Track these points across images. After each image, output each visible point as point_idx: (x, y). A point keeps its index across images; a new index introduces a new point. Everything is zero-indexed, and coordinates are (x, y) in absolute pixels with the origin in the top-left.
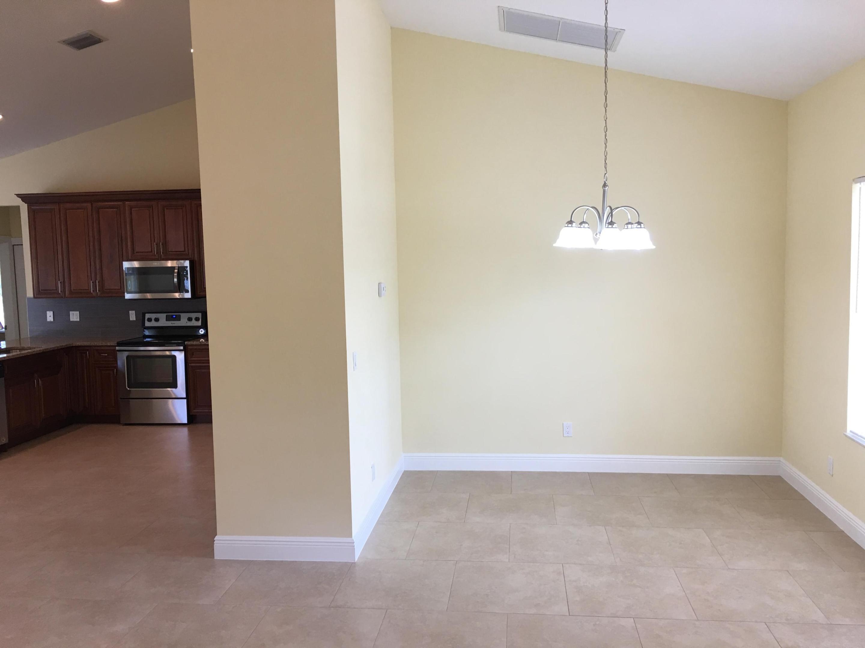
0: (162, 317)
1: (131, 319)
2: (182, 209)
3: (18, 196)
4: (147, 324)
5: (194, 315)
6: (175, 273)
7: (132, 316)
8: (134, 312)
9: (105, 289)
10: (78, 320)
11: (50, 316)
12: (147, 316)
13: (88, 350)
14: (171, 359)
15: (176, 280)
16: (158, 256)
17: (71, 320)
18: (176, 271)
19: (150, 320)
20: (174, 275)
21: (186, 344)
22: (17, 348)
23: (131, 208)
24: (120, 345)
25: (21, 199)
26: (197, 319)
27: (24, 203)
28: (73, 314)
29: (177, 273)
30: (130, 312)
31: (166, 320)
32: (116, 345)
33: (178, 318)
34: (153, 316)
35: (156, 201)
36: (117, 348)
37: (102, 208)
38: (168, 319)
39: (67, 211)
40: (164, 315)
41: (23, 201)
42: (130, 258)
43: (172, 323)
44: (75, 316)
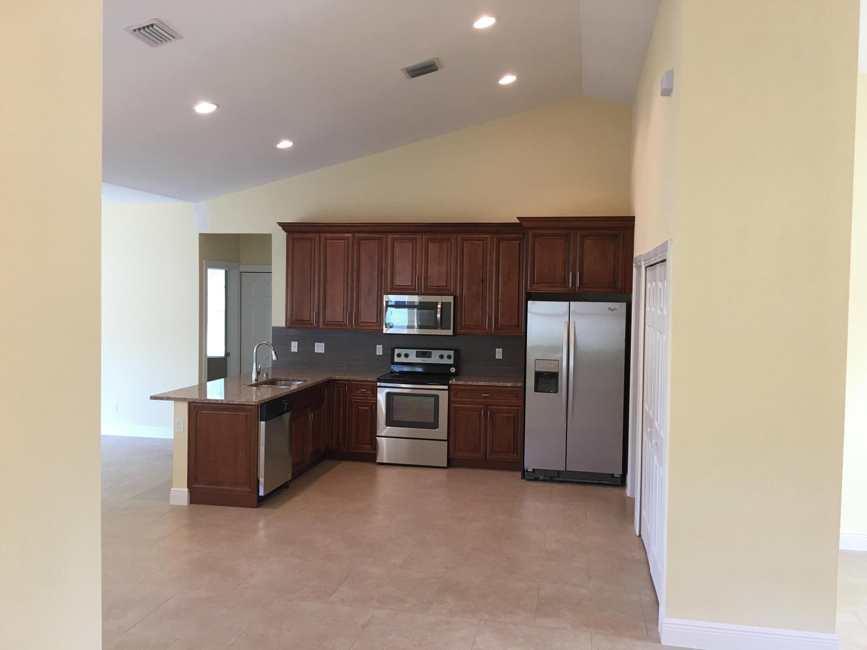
0: (412, 353)
1: (377, 354)
2: (447, 243)
3: (280, 224)
4: (396, 359)
5: (446, 353)
6: (438, 309)
7: (379, 350)
8: (381, 346)
9: (361, 322)
10: (323, 352)
11: (294, 347)
12: (397, 351)
13: (346, 385)
14: (433, 398)
15: (439, 316)
16: (419, 290)
17: (316, 351)
18: (439, 306)
19: (399, 355)
20: (437, 311)
21: (450, 383)
22: (281, 379)
23: (394, 240)
24: (381, 381)
25: (281, 228)
26: (449, 357)
27: (284, 231)
28: (318, 346)
29: (440, 309)
30: (378, 346)
31: (417, 357)
32: (376, 380)
33: (429, 356)
34: (403, 352)
35: (421, 234)
36: (378, 384)
37: (363, 240)
38: (418, 355)
39: (328, 241)
40: (414, 351)
41: (283, 230)
42: (389, 291)
43: (422, 360)
44: (320, 348)
